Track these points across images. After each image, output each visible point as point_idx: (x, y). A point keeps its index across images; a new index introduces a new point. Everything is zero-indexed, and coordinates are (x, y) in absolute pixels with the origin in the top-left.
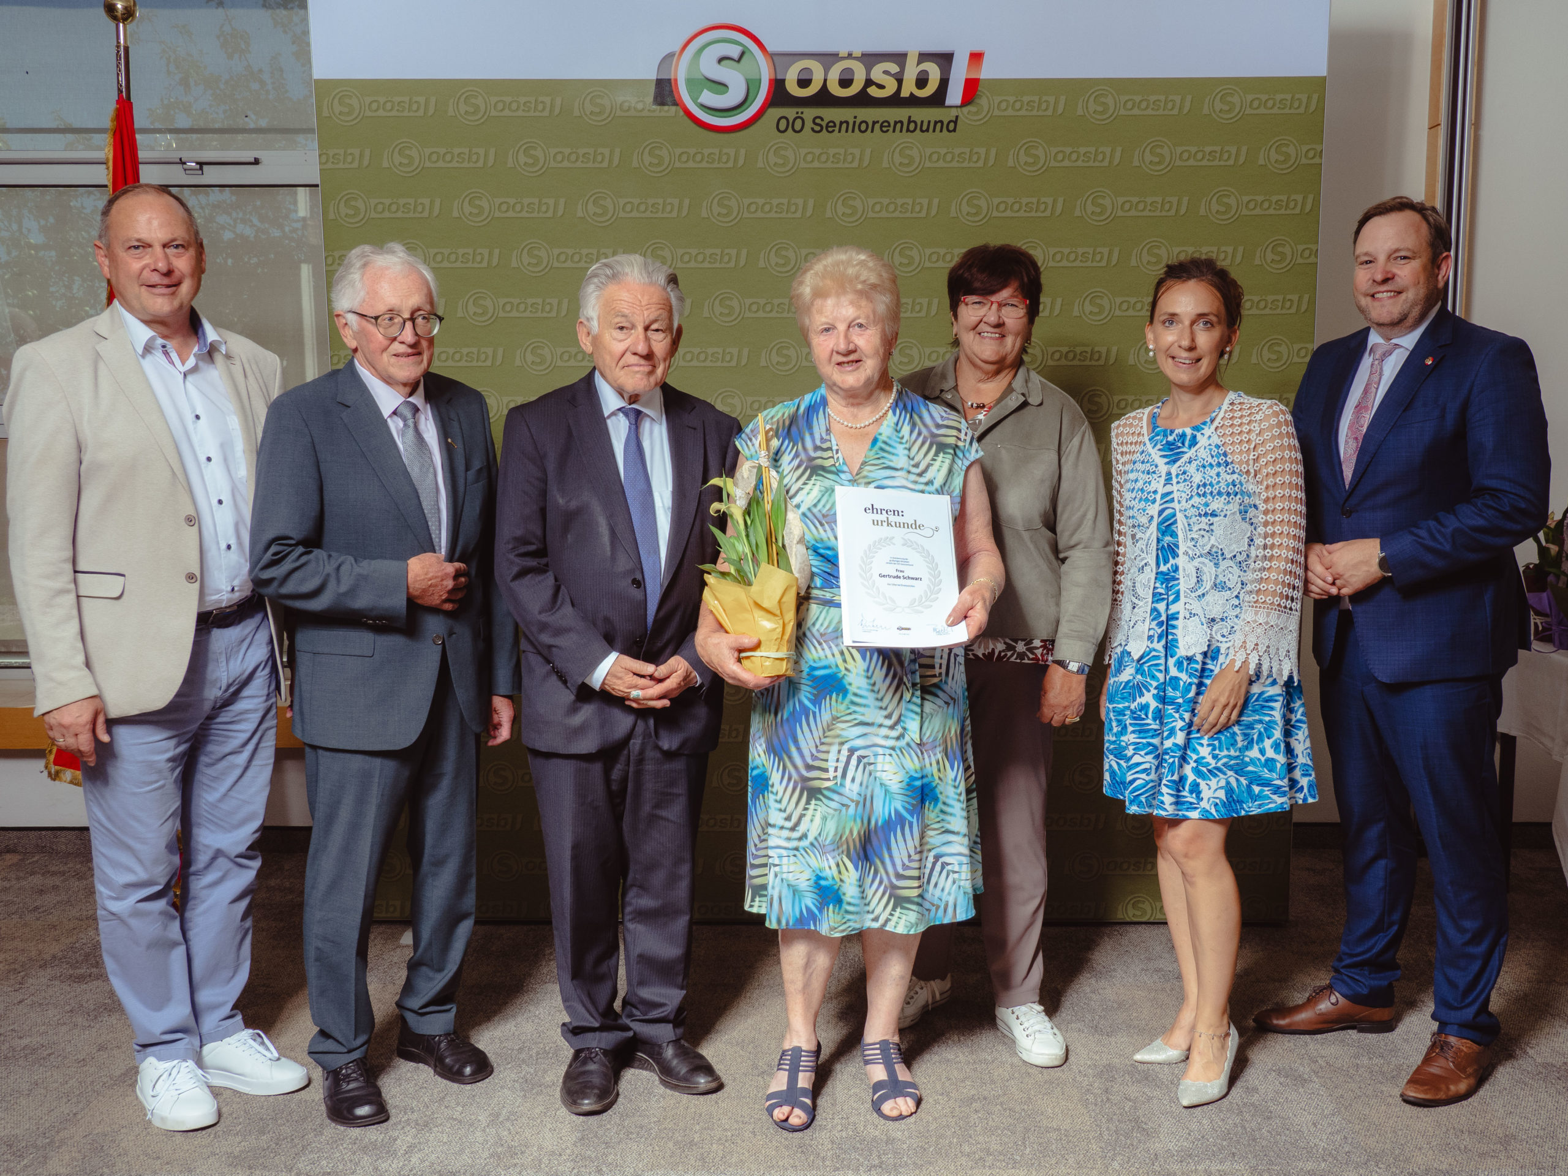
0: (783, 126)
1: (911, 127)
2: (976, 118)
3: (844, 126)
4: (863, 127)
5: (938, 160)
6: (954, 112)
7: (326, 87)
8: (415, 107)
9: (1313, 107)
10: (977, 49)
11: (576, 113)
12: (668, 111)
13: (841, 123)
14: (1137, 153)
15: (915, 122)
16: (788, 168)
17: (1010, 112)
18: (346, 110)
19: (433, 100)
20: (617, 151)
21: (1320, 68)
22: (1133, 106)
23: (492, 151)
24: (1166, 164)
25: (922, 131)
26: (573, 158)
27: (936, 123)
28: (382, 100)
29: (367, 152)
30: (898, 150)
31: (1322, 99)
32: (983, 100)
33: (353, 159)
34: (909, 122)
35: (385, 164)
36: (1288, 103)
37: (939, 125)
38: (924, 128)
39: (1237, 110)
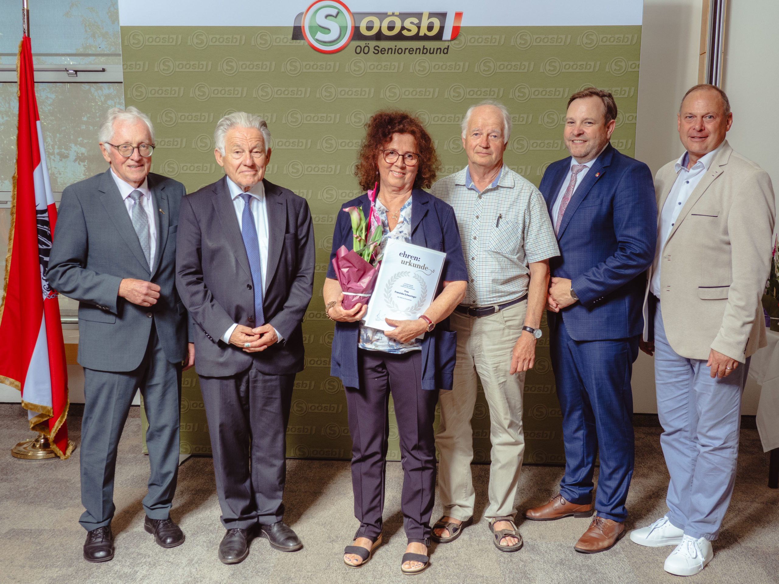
0: (358, 51)
1: (425, 51)
2: (458, 47)
3: (390, 50)
4: (400, 51)
5: (438, 68)
6: (447, 44)
7: (126, 31)
8: (171, 40)
9: (634, 42)
10: (459, 11)
11: (253, 43)
12: (300, 43)
13: (389, 49)
14: (542, 65)
15: (427, 49)
16: (361, 72)
17: (476, 44)
18: (136, 42)
19: (180, 37)
20: (274, 63)
21: (639, 22)
22: (540, 41)
23: (210, 63)
24: (557, 71)
25: (430, 53)
26: (251, 66)
27: (437, 49)
28: (154, 37)
29: (147, 63)
30: (418, 63)
31: (639, 38)
32: (462, 38)
33: (140, 67)
34: (424, 48)
35: (156, 70)
36: (622, 39)
37: (439, 50)
38: (431, 52)
39: (595, 42)
